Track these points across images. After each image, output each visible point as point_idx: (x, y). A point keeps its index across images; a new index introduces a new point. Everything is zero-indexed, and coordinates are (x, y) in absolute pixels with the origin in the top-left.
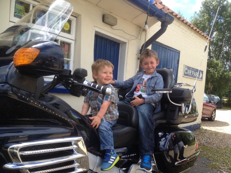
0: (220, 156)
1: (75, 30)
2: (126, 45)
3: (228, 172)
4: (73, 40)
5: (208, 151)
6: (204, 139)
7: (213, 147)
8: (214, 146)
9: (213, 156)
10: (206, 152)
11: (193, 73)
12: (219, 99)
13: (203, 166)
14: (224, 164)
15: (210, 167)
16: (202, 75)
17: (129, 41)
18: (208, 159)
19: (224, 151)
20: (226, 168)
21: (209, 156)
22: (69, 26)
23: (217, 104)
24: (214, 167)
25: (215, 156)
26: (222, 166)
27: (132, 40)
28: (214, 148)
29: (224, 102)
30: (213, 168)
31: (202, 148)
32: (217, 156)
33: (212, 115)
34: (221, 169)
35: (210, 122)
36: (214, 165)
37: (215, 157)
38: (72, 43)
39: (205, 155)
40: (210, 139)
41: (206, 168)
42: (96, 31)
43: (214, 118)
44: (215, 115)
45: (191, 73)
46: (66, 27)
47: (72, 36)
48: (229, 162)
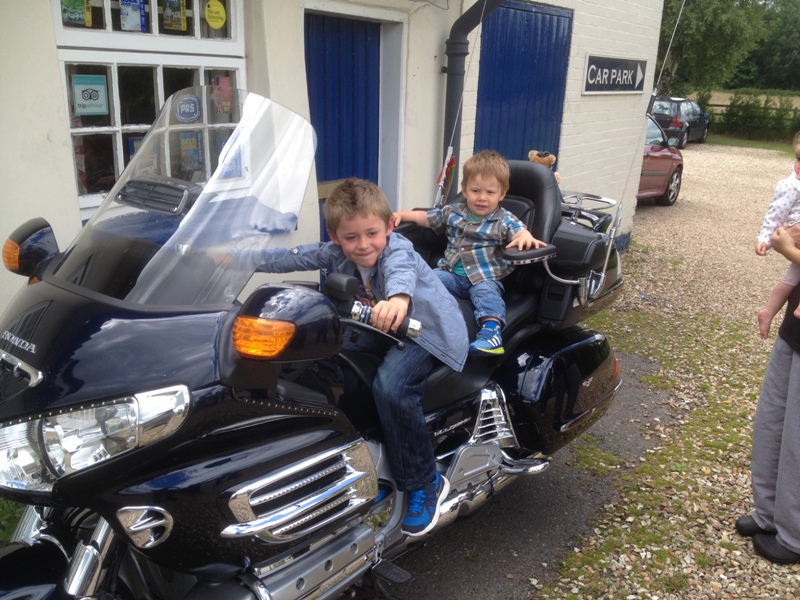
0: (679, 343)
1: (243, 22)
2: (402, 30)
3: (695, 397)
4: (240, 57)
5: (647, 329)
6: (637, 287)
7: (662, 314)
8: (665, 310)
9: (661, 345)
10: (642, 334)
11: (613, 77)
12: (698, 109)
13: (630, 385)
14: (687, 372)
15: (650, 384)
16: (644, 73)
17: (409, 16)
18: (645, 359)
19: (694, 326)
20: (693, 385)
21: (649, 349)
22: (222, 13)
23: (688, 128)
24: (661, 385)
25: (666, 347)
26: (682, 379)
27: (418, 9)
28: (666, 316)
29: (714, 119)
30: (657, 388)
31: (630, 320)
32: (673, 347)
33: (668, 186)
34: (678, 389)
35: (662, 209)
36: (661, 378)
37: (666, 351)
38: (237, 69)
39: (637, 346)
40: (656, 286)
41: (638, 390)
42: (306, 9)
43: (676, 197)
44: (679, 186)
45: (609, 78)
46: (216, 18)
47: (236, 45)
48: (702, 364)
